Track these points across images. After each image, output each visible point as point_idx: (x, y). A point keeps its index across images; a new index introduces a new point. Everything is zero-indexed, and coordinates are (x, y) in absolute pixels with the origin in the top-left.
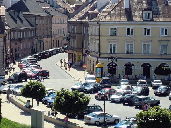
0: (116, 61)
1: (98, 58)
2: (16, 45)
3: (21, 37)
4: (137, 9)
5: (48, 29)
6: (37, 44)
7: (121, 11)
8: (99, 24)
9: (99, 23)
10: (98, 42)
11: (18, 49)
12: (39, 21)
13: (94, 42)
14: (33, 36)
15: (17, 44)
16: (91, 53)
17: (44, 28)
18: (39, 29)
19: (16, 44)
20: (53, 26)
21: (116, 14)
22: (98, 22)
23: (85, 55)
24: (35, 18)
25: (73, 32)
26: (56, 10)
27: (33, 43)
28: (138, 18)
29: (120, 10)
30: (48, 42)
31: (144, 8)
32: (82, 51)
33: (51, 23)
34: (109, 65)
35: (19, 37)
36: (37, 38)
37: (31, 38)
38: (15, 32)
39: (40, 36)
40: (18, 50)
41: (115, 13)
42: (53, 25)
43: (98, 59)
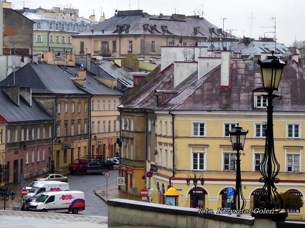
0: (202, 184)
1: (170, 179)
2: (17, 155)
3: (28, 139)
4: (243, 88)
5: (83, 121)
6: (58, 152)
7: (214, 92)
8: (171, 114)
9: (173, 113)
10: (171, 149)
11: (19, 161)
12: (63, 106)
13: (164, 148)
14: (50, 136)
15: (19, 153)
16: (160, 169)
17: (74, 120)
18: (62, 123)
19: (16, 153)
20: (91, 115)
21: (205, 97)
22: (170, 111)
23: (150, 174)
24: (56, 101)
25: (128, 129)
26: (100, 83)
27: (50, 150)
28: (245, 104)
29: (211, 90)
30: (81, 148)
31: (257, 86)
32: (145, 167)
33: (89, 111)
34: (191, 192)
35: (23, 140)
36: (58, 140)
37: (47, 140)
38: (16, 129)
39: (64, 137)
40: (19, 164)
41: (203, 94)
42: (93, 114)
43: (172, 181)
